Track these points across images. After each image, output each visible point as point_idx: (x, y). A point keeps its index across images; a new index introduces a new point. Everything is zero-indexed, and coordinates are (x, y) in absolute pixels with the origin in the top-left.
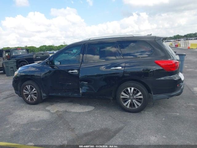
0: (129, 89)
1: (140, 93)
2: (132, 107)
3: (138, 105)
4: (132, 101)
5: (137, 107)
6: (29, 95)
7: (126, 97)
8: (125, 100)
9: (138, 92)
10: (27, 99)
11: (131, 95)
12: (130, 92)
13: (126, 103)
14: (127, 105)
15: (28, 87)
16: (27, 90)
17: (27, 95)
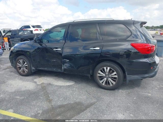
0: (105, 68)
1: (115, 73)
2: (107, 85)
3: (112, 84)
4: (107, 79)
5: (111, 85)
6: (21, 68)
7: (103, 76)
8: (101, 78)
9: (113, 72)
10: (20, 71)
11: (107, 74)
12: (106, 71)
13: (102, 81)
14: (103, 82)
15: (21, 61)
16: (20, 63)
17: (20, 67)
